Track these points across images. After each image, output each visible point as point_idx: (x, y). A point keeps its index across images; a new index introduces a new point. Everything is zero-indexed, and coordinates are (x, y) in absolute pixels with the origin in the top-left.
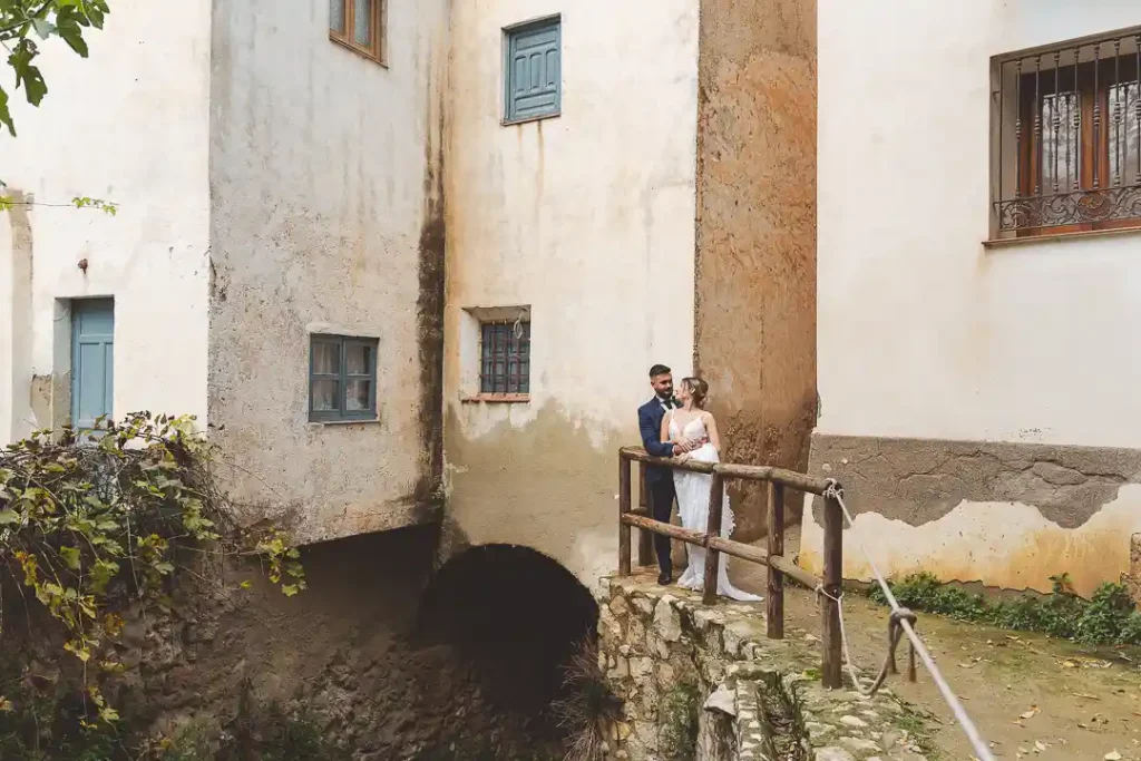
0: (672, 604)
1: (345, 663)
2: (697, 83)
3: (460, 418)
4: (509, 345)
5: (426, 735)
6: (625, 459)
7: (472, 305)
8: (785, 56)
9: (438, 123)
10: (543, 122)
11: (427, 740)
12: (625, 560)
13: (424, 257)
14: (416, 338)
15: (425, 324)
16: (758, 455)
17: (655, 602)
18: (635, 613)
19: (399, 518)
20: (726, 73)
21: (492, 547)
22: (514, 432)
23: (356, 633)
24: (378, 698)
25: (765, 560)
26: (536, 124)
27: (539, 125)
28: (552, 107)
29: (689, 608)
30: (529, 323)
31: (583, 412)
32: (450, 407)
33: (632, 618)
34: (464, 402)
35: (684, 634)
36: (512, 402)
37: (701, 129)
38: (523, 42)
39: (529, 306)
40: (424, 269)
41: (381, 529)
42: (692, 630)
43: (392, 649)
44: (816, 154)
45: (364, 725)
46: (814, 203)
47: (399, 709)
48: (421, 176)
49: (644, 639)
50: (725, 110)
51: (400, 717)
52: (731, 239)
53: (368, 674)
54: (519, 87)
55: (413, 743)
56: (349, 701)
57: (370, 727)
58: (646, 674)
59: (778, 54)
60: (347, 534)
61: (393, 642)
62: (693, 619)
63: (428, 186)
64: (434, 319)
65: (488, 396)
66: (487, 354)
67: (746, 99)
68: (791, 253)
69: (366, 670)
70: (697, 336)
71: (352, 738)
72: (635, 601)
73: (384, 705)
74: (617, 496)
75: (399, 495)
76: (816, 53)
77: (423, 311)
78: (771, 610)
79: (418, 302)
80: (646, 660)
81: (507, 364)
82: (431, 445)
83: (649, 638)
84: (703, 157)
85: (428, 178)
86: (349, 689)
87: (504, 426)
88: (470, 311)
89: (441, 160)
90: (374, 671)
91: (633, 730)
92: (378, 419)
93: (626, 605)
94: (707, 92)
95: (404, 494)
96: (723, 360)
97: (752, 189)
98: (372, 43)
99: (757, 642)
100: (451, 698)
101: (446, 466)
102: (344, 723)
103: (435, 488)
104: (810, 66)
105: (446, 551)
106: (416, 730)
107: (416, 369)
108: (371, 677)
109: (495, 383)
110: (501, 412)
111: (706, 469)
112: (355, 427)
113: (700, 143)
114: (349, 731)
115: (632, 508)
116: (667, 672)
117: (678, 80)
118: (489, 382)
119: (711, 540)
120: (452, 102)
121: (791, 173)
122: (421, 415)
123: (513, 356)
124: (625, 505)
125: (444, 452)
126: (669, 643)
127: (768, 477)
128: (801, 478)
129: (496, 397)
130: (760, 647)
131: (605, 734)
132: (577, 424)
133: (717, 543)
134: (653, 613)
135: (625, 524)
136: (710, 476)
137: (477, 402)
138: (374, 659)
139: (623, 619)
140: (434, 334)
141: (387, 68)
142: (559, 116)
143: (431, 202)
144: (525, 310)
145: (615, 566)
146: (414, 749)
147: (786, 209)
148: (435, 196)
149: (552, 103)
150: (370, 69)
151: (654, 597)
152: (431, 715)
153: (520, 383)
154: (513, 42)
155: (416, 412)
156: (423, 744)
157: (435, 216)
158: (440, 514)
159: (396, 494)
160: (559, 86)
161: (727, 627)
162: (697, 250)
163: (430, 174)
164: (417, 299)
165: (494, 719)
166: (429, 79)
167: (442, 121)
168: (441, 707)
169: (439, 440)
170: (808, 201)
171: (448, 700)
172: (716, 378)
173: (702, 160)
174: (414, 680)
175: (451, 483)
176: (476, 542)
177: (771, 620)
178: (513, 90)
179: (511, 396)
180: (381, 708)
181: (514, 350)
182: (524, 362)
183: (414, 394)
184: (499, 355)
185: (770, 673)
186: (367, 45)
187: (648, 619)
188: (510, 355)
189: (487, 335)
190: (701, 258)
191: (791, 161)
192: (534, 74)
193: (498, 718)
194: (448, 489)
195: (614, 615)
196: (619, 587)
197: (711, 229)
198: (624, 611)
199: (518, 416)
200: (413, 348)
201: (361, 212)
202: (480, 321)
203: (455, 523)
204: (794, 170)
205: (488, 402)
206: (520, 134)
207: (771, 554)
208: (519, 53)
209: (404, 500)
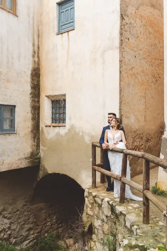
0: (108, 202)
1: (7, 211)
2: (119, 12)
3: (45, 131)
4: (60, 107)
5: (37, 231)
6: (94, 147)
7: (48, 95)
8: (152, 8)
9: (37, 36)
10: (69, 32)
11: (37, 233)
12: (94, 182)
13: (33, 79)
14: (30, 106)
15: (33, 101)
16: (144, 144)
17: (102, 200)
18: (96, 203)
19: (24, 164)
20: (131, 10)
21: (54, 174)
22: (61, 136)
23: (11, 201)
24: (20, 221)
25: (142, 191)
26: (67, 33)
27: (68, 33)
28: (72, 27)
29: (114, 204)
30: (65, 100)
31: (82, 129)
32: (42, 128)
33: (95, 205)
34: (46, 126)
35: (112, 214)
36: (60, 126)
37: (121, 29)
38: (63, 7)
39: (65, 94)
40: (32, 83)
41: (17, 168)
42: (114, 213)
43: (24, 205)
44: (163, 43)
45: (14, 230)
46: (163, 60)
47: (27, 224)
48: (31, 52)
49: (99, 213)
50: (130, 23)
51: (27, 227)
52: (134, 69)
53: (16, 214)
54: (62, 22)
55: (32, 234)
56: (9, 223)
57: (17, 231)
58: (99, 226)
59: (150, 8)
60: (4, 170)
61: (25, 203)
62: (115, 209)
63: (33, 56)
64: (36, 100)
65: (54, 124)
66: (54, 111)
67: (138, 21)
68: (155, 76)
69: (15, 213)
70: (120, 103)
71: (10, 235)
72: (96, 199)
73: (22, 223)
74: (91, 160)
75: (24, 157)
76: (163, 9)
77: (32, 97)
78: (144, 212)
79: (30, 94)
80: (99, 221)
81: (60, 114)
82: (36, 140)
83: (100, 213)
84: (122, 39)
85: (33, 53)
86: (8, 219)
87: (58, 134)
88: (48, 97)
89: (39, 48)
90: (18, 213)
91: (95, 245)
92: (16, 132)
93: (93, 199)
94: (124, 16)
95: (26, 156)
96: (131, 111)
97: (141, 52)
98: (13, 9)
99: (138, 225)
100: (46, 219)
101: (41, 147)
102: (6, 230)
103: (38, 154)
104: (161, 13)
105: (41, 174)
106: (34, 230)
107: (30, 115)
108: (17, 215)
109: (56, 120)
110: (57, 129)
111: (121, 152)
112: (7, 135)
113: (121, 34)
114: (9, 232)
115: (97, 164)
116: (106, 227)
117: (113, 12)
118: (54, 120)
119: (122, 179)
120: (42, 29)
121: (155, 48)
122: (32, 131)
123: (62, 111)
124: (94, 163)
125: (40, 142)
126: (107, 217)
127: (143, 157)
128: (156, 159)
129: (56, 125)
130: (139, 229)
131: (87, 244)
132: (81, 134)
133: (124, 181)
134: (102, 204)
135: (94, 170)
136: (122, 154)
137: (50, 126)
138: (18, 209)
139: (92, 204)
140: (36, 104)
141: (18, 16)
142: (74, 29)
143: (35, 61)
144: (64, 96)
145: (91, 184)
146: (32, 236)
147: (153, 61)
148: (36, 59)
149: (73, 26)
150: (11, 16)
151: (102, 198)
152: (38, 225)
153: (63, 120)
154: (60, 8)
155: (30, 130)
156: (36, 234)
157: (36, 66)
158: (39, 162)
159: (23, 157)
160: (74, 20)
161: (127, 215)
162: (120, 72)
163: (34, 52)
164: (30, 93)
165: (61, 225)
166: (34, 21)
167: (39, 35)
168: (42, 223)
169: (39, 139)
170: (161, 59)
171: (44, 221)
172: (128, 118)
173: (122, 40)
174: (33, 215)
175: (42, 153)
176: (50, 172)
177: (144, 216)
178: (60, 23)
179: (61, 124)
180: (21, 224)
181: (62, 109)
182: (64, 113)
183: (29, 124)
184: (57, 111)
185: (142, 246)
186: (11, 10)
187: (100, 206)
188: (60, 111)
189: (54, 105)
190: (122, 75)
191: (155, 44)
192: (67, 17)
193: (62, 225)
194: (42, 154)
195: (89, 202)
196: (91, 193)
197: (125, 65)
198: (92, 201)
199: (62, 131)
200: (29, 109)
201: (8, 63)
202: (51, 100)
203: (44, 166)
204: (156, 48)
205: (53, 126)
206: (62, 37)
207: (144, 189)
208: (62, 11)
209: (26, 158)
